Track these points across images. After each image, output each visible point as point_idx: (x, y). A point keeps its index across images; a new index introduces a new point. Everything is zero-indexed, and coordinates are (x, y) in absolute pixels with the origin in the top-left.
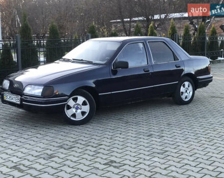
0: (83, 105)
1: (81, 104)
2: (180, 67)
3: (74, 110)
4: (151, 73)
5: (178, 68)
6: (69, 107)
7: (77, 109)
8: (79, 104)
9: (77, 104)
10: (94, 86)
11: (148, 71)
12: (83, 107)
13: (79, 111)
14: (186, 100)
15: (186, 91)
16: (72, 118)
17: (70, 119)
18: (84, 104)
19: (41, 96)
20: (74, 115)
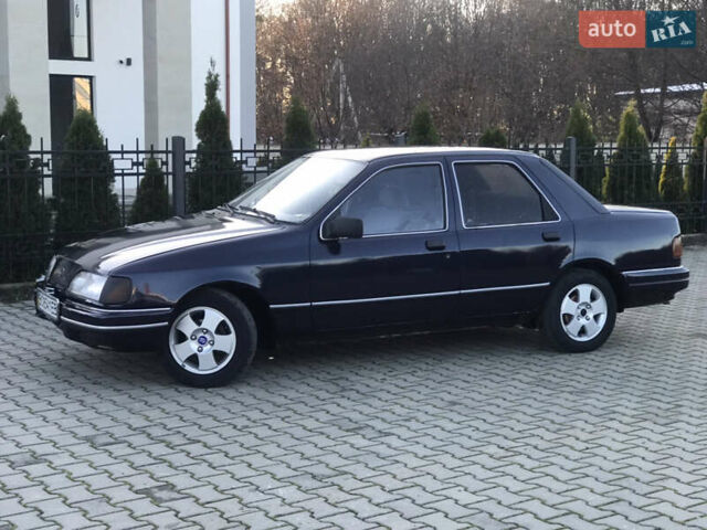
0: (217, 332)
1: (213, 331)
2: (557, 239)
3: (193, 346)
4: (453, 254)
5: (553, 244)
6: (181, 338)
7: (202, 342)
8: (207, 331)
10: (257, 283)
11: (443, 248)
12: (218, 338)
13: (208, 349)
14: (584, 339)
15: (584, 313)
16: (189, 368)
17: (182, 368)
18: (222, 329)
19: (100, 301)
20: (193, 360)
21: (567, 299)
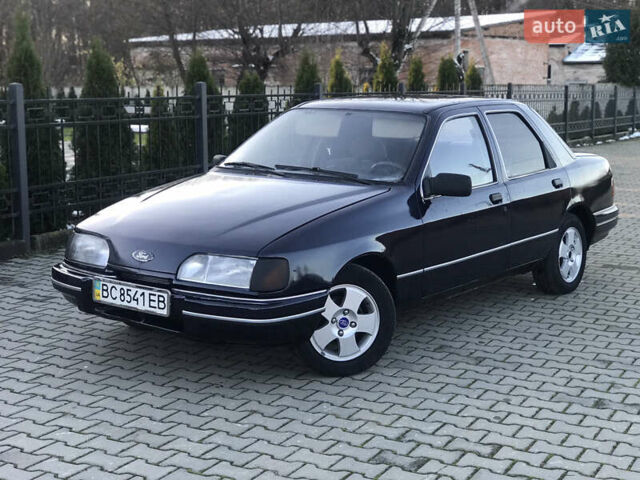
0: (359, 312)
1: (356, 311)
2: (561, 185)
3: (335, 331)
4: (507, 205)
5: (559, 190)
8: (349, 312)
9: (345, 312)
11: (501, 201)
12: (361, 318)
13: (349, 332)
14: (570, 281)
15: (570, 254)
16: (328, 356)
17: (321, 357)
18: (364, 308)
19: (251, 290)
20: (334, 346)
21: (562, 242)
